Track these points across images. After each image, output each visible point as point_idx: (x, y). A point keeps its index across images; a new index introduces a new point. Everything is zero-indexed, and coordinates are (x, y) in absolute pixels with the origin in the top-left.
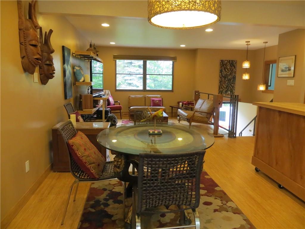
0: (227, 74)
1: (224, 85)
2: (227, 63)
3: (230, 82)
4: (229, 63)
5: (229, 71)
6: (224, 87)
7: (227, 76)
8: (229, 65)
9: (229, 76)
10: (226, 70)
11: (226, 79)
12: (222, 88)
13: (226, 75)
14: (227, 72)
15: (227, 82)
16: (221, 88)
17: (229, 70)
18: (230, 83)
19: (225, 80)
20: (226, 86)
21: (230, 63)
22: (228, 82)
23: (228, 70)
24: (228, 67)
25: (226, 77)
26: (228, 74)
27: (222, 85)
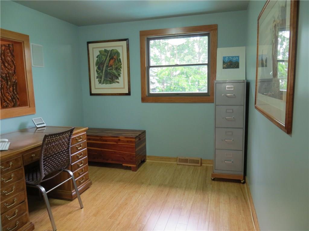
0: (8, 73)
1: (7, 94)
2: (5, 49)
3: (16, 88)
4: (8, 51)
5: (12, 67)
6: (8, 99)
7: (9, 76)
8: (10, 54)
9: (13, 75)
10: (6, 65)
11: (9, 83)
12: (5, 101)
13: (7, 75)
14: (8, 69)
15: (11, 89)
16: (3, 101)
17: (11, 63)
18: (16, 91)
19: (7, 84)
20: (11, 97)
21: (10, 51)
22: (13, 89)
23: (9, 64)
24: (9, 59)
25: (8, 78)
26: (11, 72)
27: (5, 96)
